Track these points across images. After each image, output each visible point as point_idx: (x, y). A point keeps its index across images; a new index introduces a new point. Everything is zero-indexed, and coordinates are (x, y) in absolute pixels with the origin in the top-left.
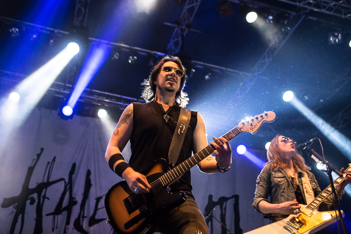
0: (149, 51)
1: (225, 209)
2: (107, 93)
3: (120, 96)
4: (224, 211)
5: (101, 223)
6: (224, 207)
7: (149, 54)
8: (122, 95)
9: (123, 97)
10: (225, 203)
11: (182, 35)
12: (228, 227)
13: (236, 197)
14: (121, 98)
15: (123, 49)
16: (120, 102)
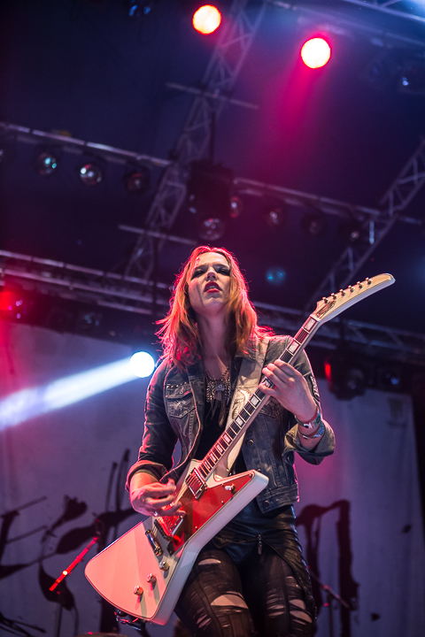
0: (132, 154)
1: (317, 534)
2: (28, 258)
3: (61, 265)
4: (314, 539)
5: (15, 576)
6: (314, 528)
7: (131, 161)
8: (66, 261)
9: (70, 267)
10: (316, 521)
11: (213, 116)
12: (323, 580)
13: (343, 506)
14: (64, 269)
15: (66, 149)
16: (62, 278)
